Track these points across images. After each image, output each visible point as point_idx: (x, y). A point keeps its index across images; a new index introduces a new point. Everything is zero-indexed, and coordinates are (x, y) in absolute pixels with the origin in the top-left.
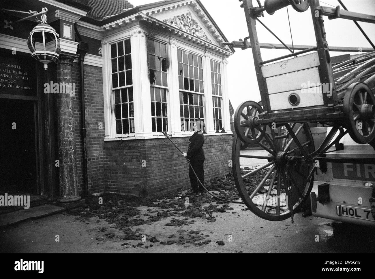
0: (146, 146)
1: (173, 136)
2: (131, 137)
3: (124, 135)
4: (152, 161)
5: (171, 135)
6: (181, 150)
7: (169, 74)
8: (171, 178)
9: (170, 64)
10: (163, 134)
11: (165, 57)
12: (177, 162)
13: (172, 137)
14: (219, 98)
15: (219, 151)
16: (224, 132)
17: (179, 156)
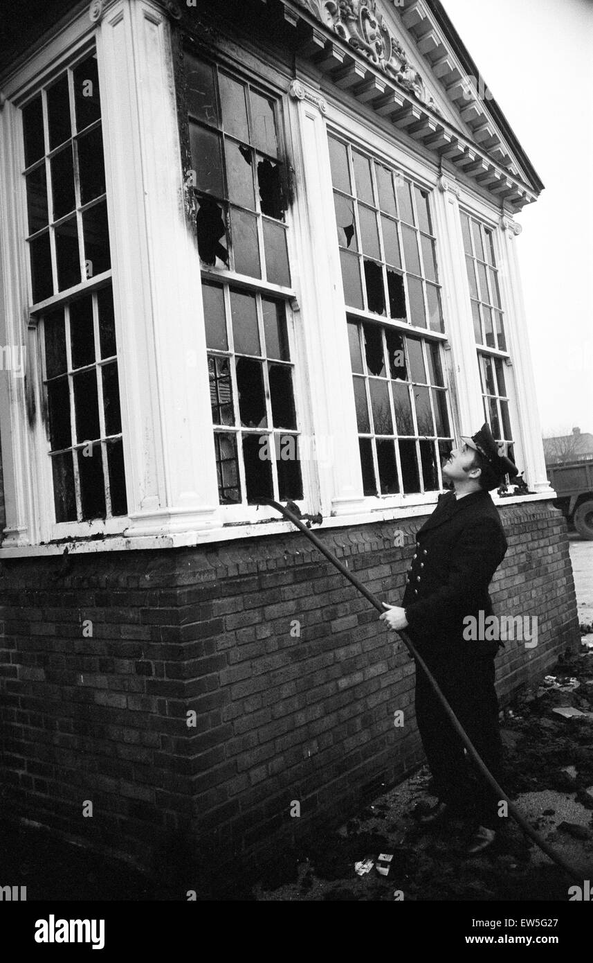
0: (183, 586)
1: (327, 523)
2: (109, 536)
3: (85, 524)
4: (217, 668)
5: (318, 519)
6: (371, 589)
7: (297, 233)
8: (329, 739)
9: (300, 187)
10: (279, 515)
11: (274, 155)
12: (355, 649)
13: (324, 525)
14: (500, 360)
15: (520, 572)
16: (526, 492)
17: (362, 620)
